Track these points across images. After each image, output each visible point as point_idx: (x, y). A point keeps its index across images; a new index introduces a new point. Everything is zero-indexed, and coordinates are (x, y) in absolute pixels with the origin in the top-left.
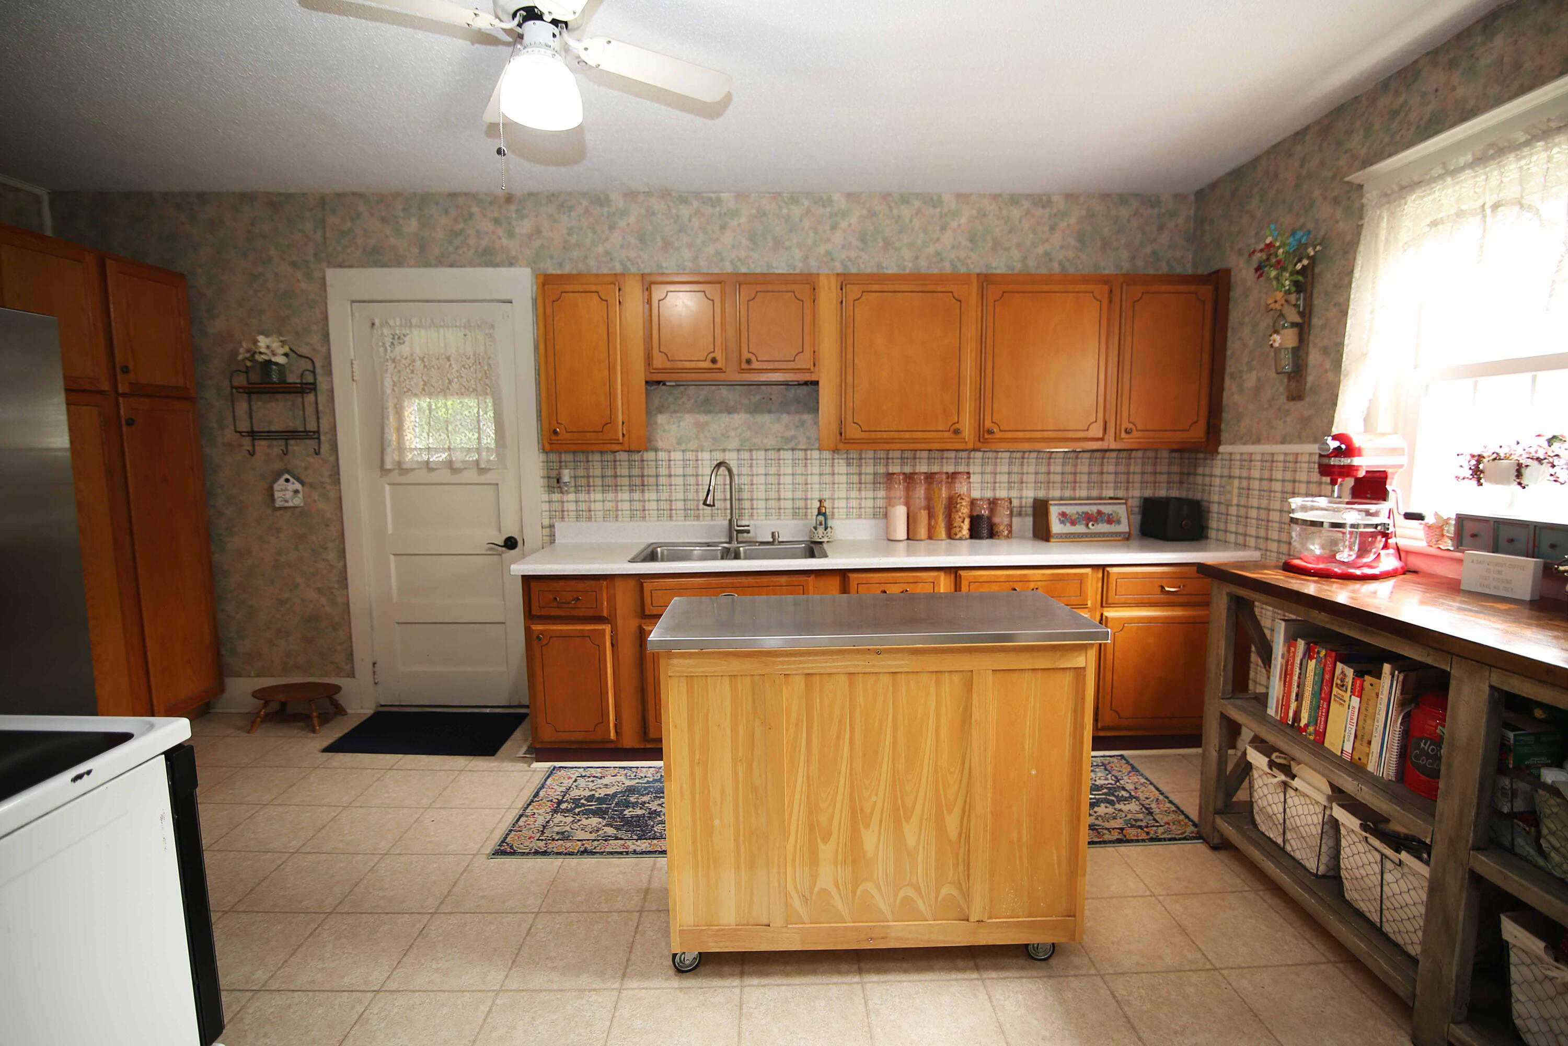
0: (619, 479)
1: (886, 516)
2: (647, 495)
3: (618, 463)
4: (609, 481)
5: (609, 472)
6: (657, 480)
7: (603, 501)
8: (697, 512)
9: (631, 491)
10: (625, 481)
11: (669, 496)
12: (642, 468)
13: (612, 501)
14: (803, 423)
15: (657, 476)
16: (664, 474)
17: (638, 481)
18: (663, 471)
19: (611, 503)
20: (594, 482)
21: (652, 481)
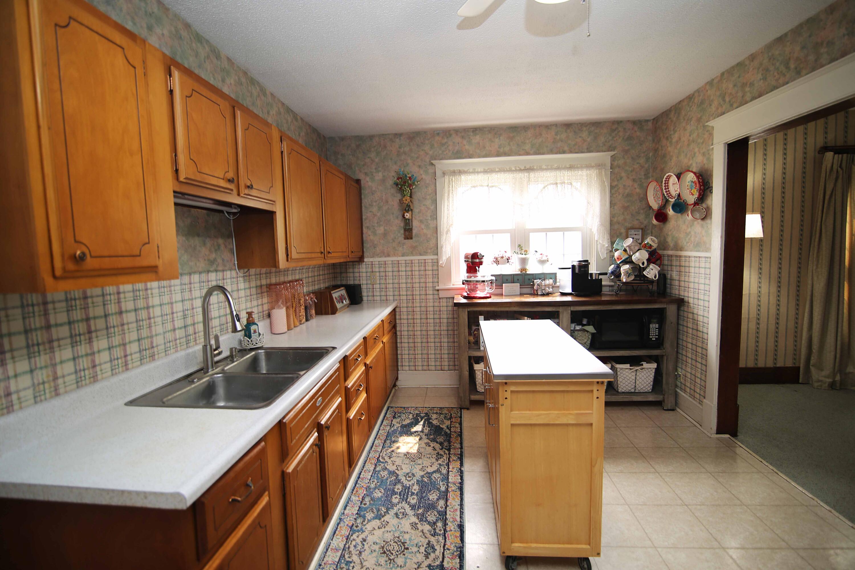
0: (53, 330)
1: (269, 316)
2: (96, 345)
3: (50, 306)
4: (39, 336)
5: (37, 322)
6: (106, 322)
7: (31, 371)
8: (151, 351)
9: (74, 344)
10: (64, 331)
11: (123, 340)
12: (86, 308)
13: (46, 367)
14: (219, 246)
15: (106, 316)
16: (114, 311)
17: (82, 327)
18: (112, 308)
19: (44, 371)
20: (11, 343)
21: (100, 323)
